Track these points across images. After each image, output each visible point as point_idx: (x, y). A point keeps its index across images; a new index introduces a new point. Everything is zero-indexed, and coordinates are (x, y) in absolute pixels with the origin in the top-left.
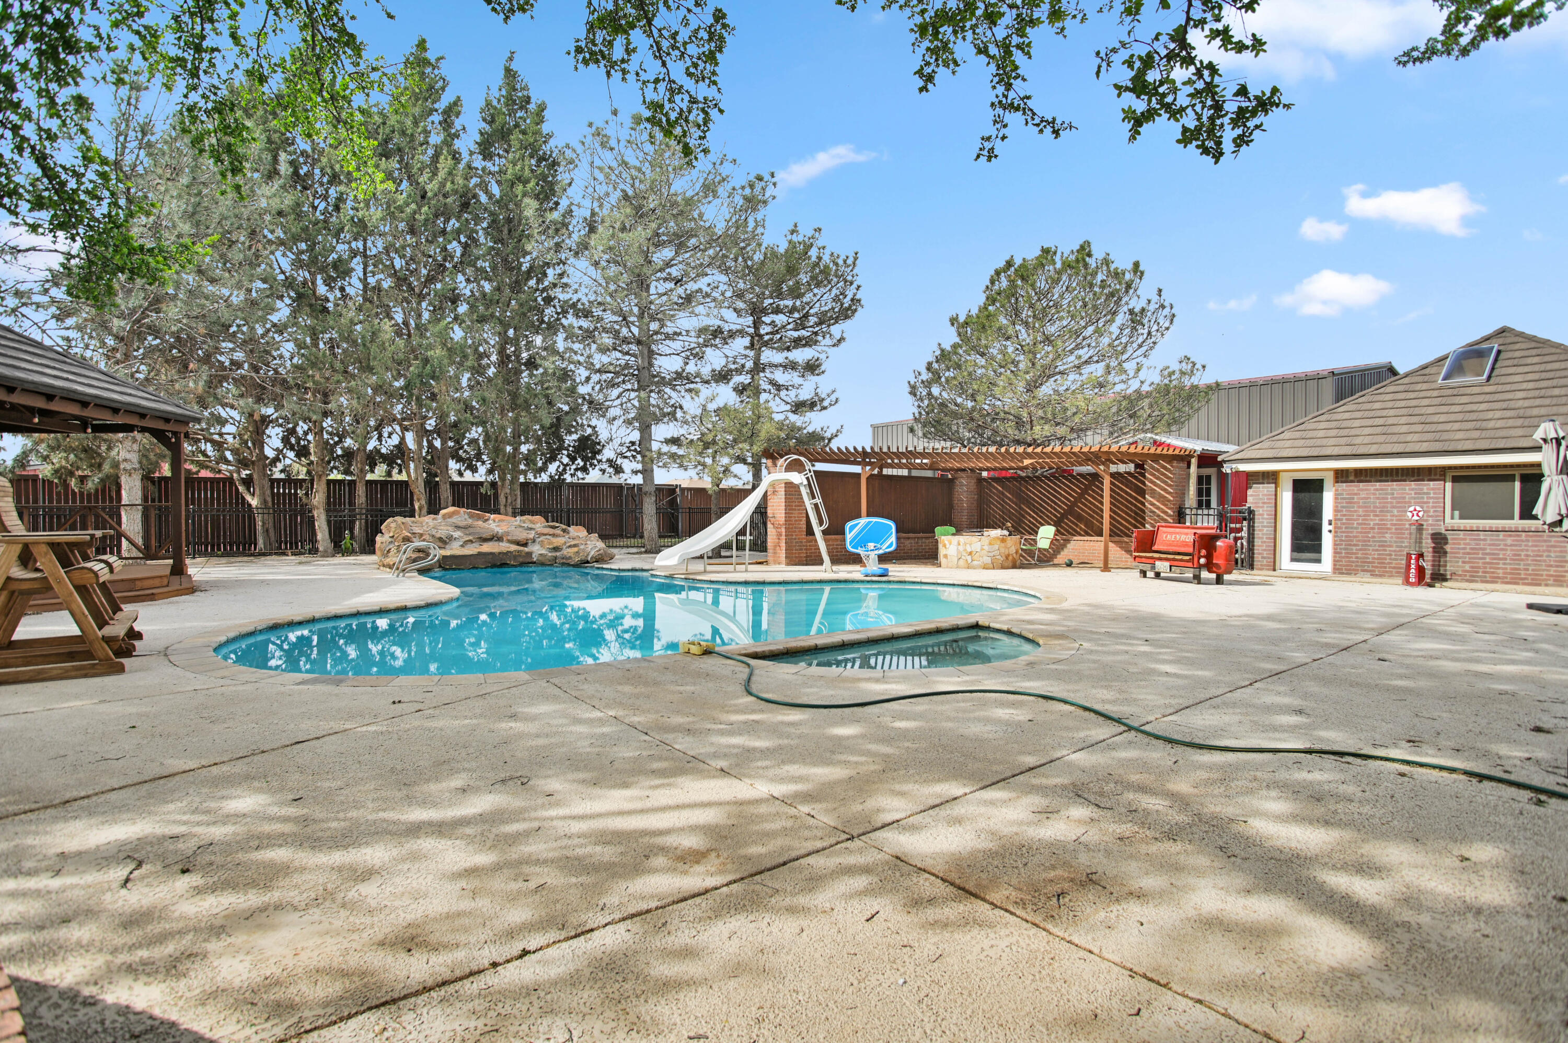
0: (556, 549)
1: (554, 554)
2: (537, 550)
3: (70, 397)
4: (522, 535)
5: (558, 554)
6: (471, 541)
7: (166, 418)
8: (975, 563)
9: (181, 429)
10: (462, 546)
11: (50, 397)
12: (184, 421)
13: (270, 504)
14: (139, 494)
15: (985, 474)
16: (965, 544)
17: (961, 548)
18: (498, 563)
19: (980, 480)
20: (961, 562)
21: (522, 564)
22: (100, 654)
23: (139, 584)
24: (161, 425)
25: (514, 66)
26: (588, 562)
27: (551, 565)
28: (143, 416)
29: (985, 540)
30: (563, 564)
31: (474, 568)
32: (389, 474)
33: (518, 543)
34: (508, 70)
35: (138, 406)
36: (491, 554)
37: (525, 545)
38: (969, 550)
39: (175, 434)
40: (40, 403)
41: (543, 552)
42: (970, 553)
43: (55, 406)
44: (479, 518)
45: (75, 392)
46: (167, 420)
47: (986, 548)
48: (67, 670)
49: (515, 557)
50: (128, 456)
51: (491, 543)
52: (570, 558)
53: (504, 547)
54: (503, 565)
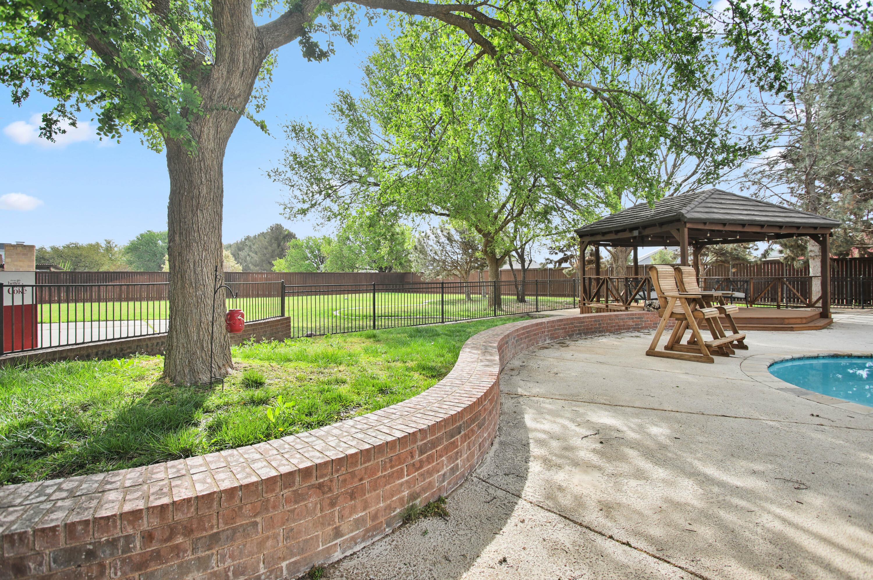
3: (753, 223)
7: (815, 227)
9: (827, 232)
11: (743, 225)
12: (831, 227)
14: (820, 269)
22: (704, 352)
23: (786, 321)
24: (812, 232)
28: (798, 228)
35: (793, 223)
39: (823, 235)
40: (740, 229)
43: (747, 229)
45: (755, 221)
46: (815, 228)
48: (691, 357)
50: (813, 249)
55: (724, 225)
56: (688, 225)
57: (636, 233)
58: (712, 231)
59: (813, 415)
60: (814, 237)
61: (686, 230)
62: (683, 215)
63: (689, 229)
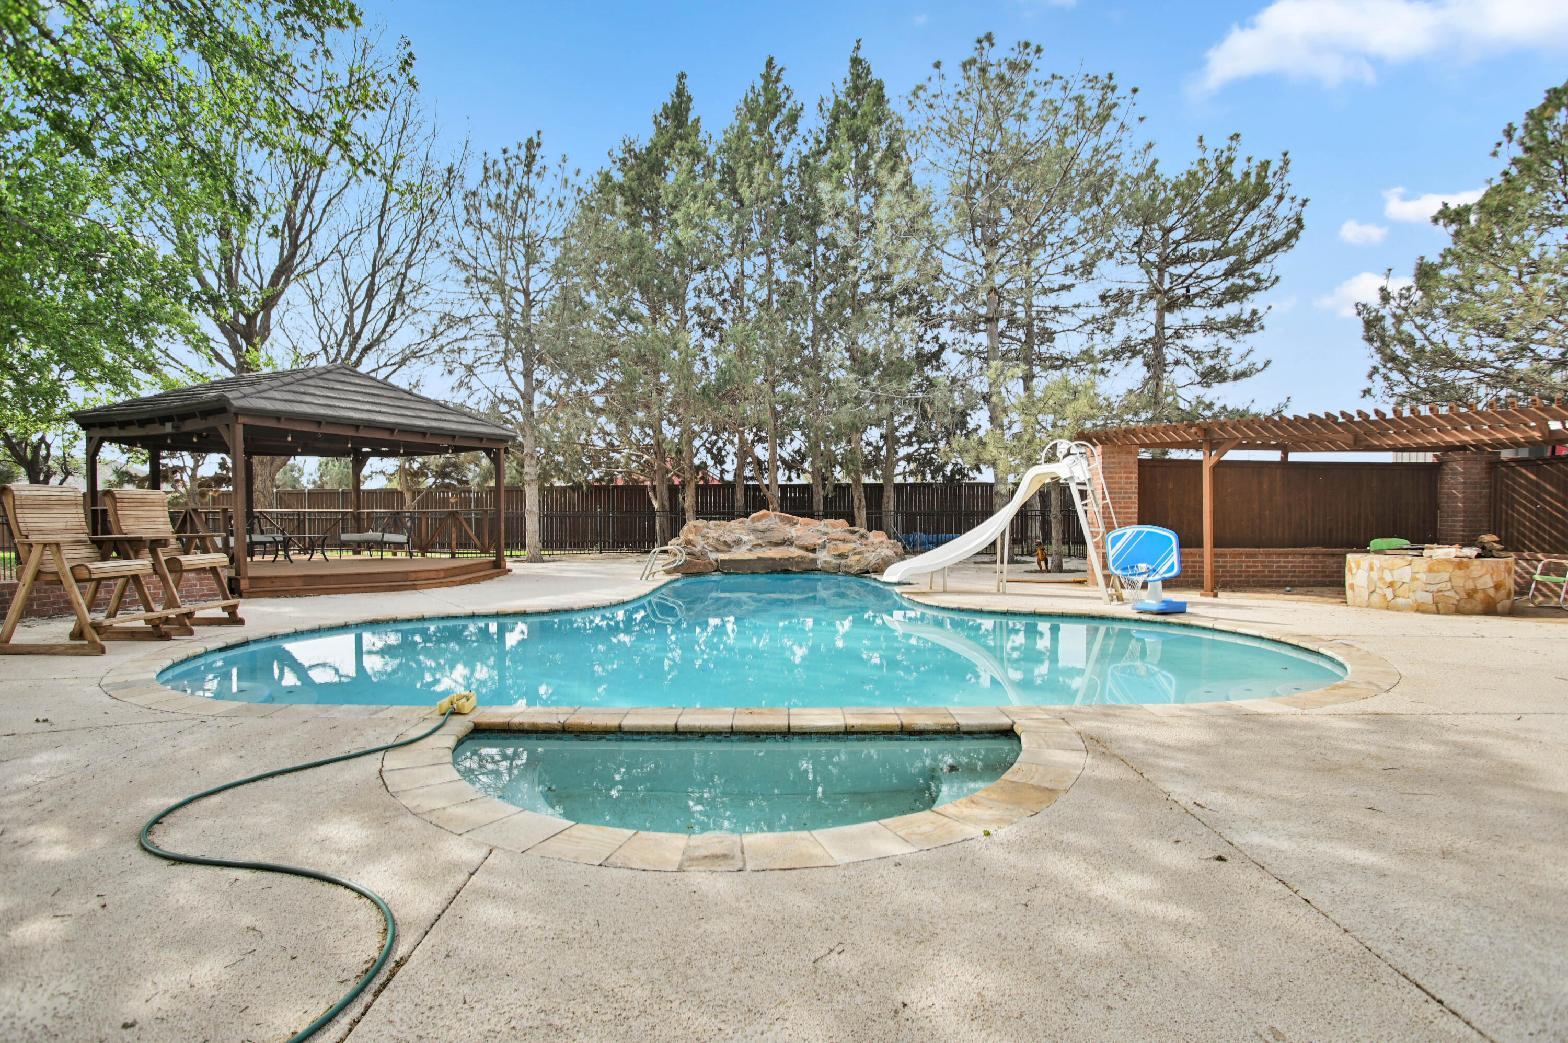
0: (842, 556)
1: (838, 562)
2: (823, 557)
4: (809, 541)
5: (843, 561)
6: (760, 545)
8: (1400, 601)
9: (500, 446)
10: (750, 550)
11: (356, 427)
12: (504, 439)
13: (667, 507)
15: (1506, 454)
16: (1382, 569)
17: (1375, 575)
18: (781, 569)
19: (1494, 465)
20: (1375, 598)
21: (806, 571)
25: (861, 55)
26: (868, 572)
27: (836, 573)
29: (1420, 565)
30: (847, 573)
31: (753, 573)
32: (789, 479)
33: (806, 549)
34: (856, 62)
36: (772, 559)
37: (814, 550)
38: (1388, 578)
41: (828, 559)
42: (1391, 585)
44: (789, 521)
47: (1422, 576)
49: (798, 563)
50: (528, 470)
51: (781, 548)
52: (851, 566)
53: (794, 552)
54: (786, 571)
55: (319, 423)
56: (242, 420)
57: (168, 428)
58: (294, 433)
59: (37, 721)
60: (488, 452)
61: (239, 430)
62: (228, 400)
63: (244, 425)
